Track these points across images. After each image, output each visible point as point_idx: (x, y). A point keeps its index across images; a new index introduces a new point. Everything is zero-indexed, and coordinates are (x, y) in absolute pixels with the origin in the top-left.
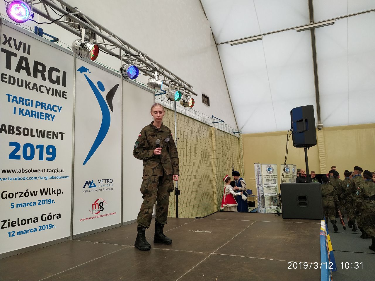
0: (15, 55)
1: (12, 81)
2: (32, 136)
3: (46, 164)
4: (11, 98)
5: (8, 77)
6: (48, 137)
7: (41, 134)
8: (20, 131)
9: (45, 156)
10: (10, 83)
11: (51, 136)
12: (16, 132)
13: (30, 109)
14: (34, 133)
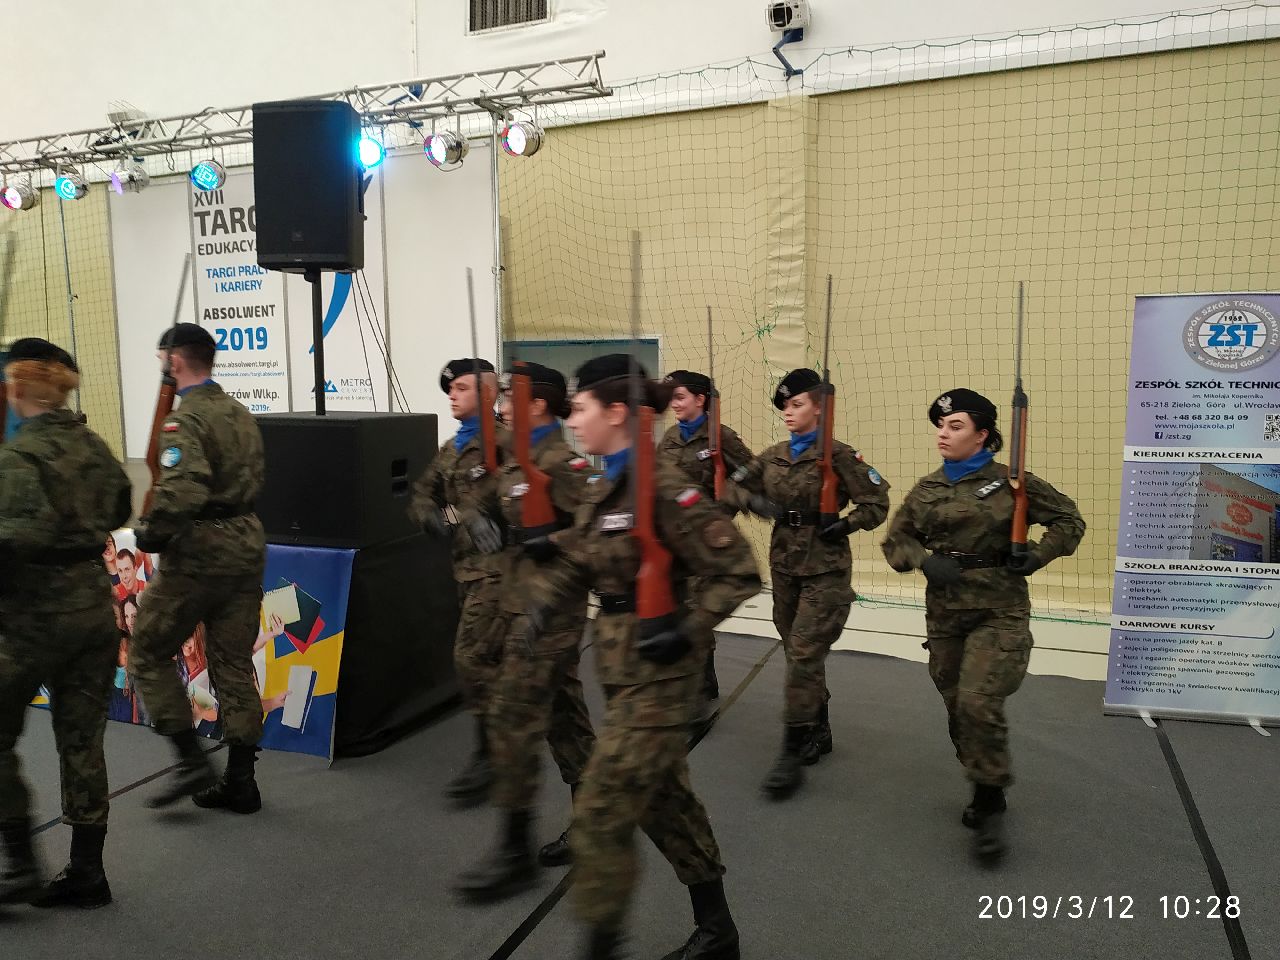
0: (208, 213)
1: (210, 251)
2: (239, 317)
3: (257, 355)
4: (211, 273)
5: (204, 248)
6: (257, 316)
7: (249, 312)
8: (224, 314)
9: (256, 343)
10: (208, 254)
11: (260, 313)
12: (221, 315)
13: (233, 280)
14: (241, 313)
